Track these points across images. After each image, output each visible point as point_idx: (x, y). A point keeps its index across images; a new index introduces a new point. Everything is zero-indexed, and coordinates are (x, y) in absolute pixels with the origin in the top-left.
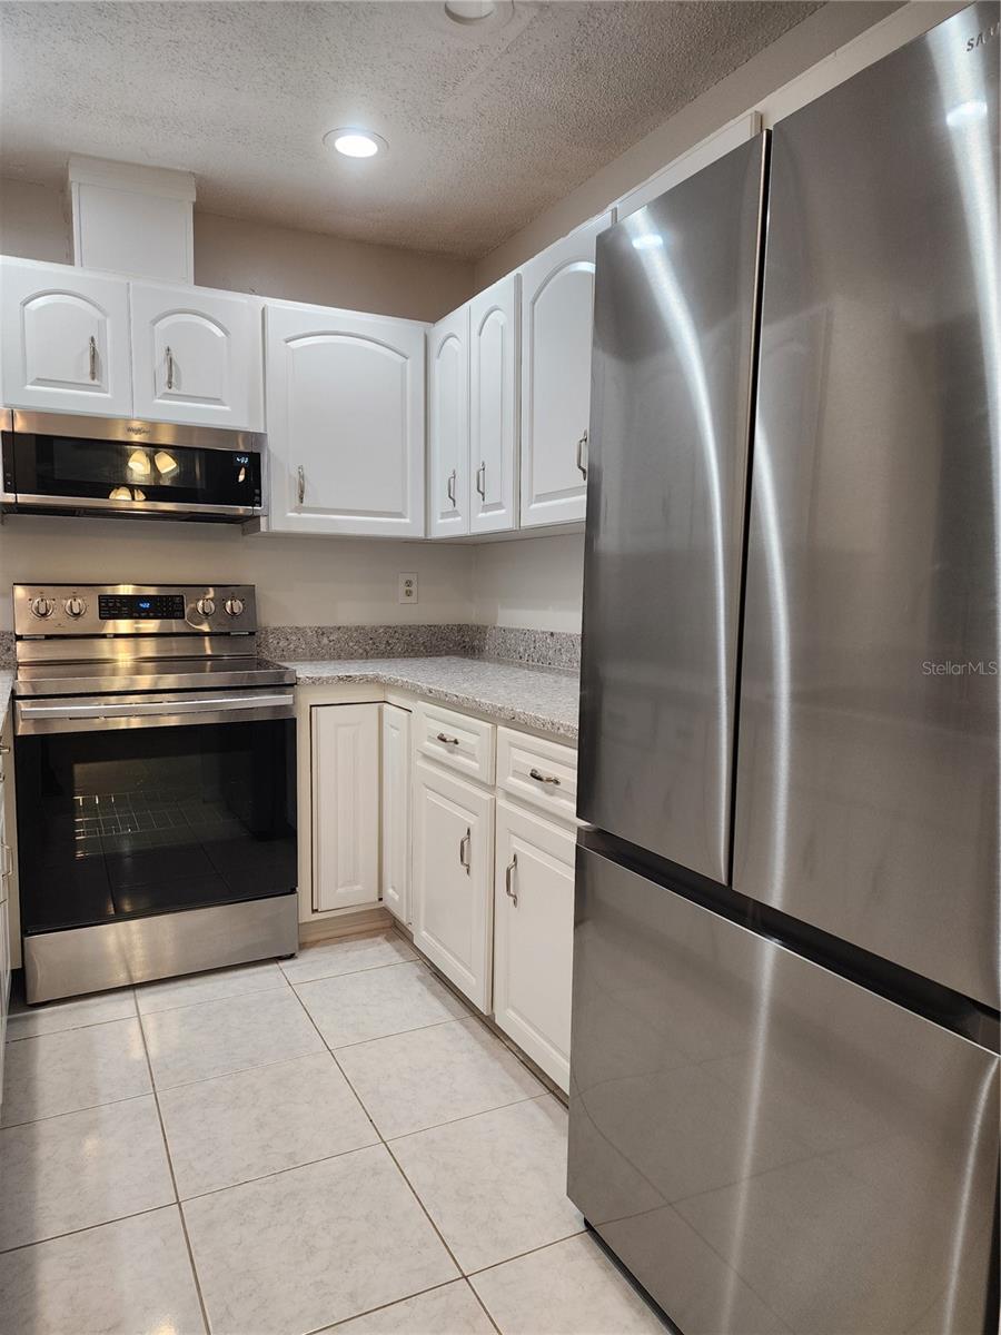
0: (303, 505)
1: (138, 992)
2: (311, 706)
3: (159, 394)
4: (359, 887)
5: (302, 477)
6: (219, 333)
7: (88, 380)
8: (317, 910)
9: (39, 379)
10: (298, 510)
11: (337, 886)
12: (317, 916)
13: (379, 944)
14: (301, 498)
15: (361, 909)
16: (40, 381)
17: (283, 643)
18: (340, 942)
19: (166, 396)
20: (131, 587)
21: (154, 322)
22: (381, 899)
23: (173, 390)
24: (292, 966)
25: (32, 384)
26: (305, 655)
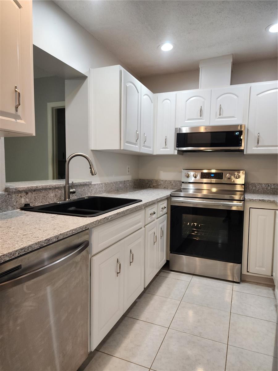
0: (258, 145)
1: (194, 276)
2: (250, 208)
3: (217, 118)
4: (264, 269)
5: (259, 136)
6: (235, 97)
7: (199, 117)
8: (248, 272)
9: (188, 119)
10: (257, 147)
11: (256, 267)
12: (248, 274)
13: (269, 290)
14: (258, 143)
15: (263, 276)
16: (189, 120)
17: (254, 188)
18: (256, 284)
19: (219, 118)
20: (215, 170)
21: (217, 98)
22: (272, 276)
23: (221, 116)
24: (237, 286)
25: (187, 120)
26: (261, 192)
